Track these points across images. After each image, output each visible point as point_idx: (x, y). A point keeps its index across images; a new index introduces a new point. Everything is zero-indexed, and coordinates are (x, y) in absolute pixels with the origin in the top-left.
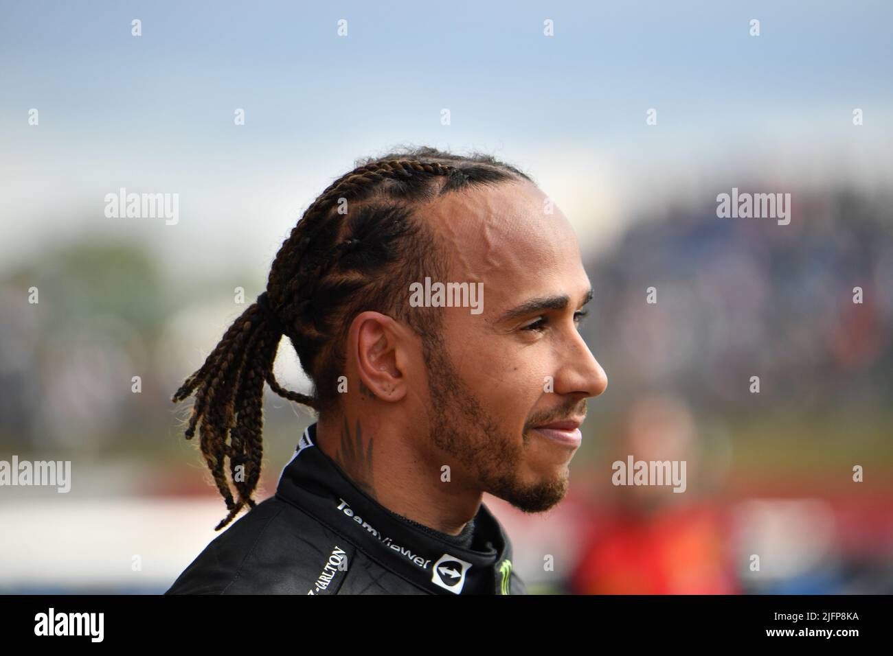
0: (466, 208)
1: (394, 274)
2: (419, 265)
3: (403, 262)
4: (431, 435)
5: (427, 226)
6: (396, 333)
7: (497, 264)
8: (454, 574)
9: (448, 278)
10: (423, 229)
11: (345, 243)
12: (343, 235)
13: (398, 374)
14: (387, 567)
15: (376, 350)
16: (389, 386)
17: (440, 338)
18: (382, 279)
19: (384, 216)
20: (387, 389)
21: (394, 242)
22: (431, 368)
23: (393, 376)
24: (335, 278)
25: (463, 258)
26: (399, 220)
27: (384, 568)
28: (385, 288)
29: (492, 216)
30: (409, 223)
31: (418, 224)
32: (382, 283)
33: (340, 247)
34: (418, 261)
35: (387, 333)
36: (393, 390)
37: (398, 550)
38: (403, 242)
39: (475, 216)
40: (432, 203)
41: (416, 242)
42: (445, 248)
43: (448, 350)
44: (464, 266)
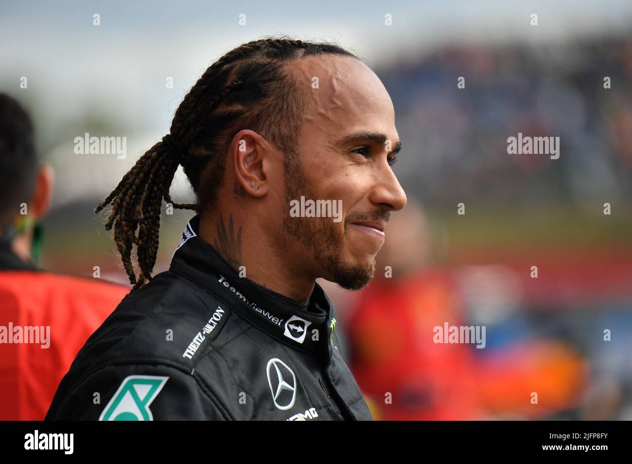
0: (320, 66)
1: (266, 105)
2: (284, 100)
3: (272, 98)
4: (284, 223)
5: (292, 75)
6: (264, 146)
7: (339, 103)
8: (300, 329)
9: (304, 111)
10: (289, 77)
11: (233, 84)
12: (231, 80)
13: (263, 177)
14: (253, 324)
15: (248, 159)
16: (256, 185)
17: (297, 152)
18: (257, 109)
19: (262, 68)
20: (254, 187)
21: (267, 84)
22: (288, 172)
23: (259, 178)
24: (223, 109)
25: (316, 97)
26: (272, 70)
27: (251, 324)
28: (258, 115)
29: (338, 73)
30: (280, 72)
31: (286, 73)
32: (256, 113)
33: (228, 87)
34: (284, 97)
35: (258, 148)
36: (258, 188)
37: (261, 312)
38: (274, 85)
39: (326, 71)
40: (296, 61)
41: (283, 84)
42: (304, 90)
43: (302, 160)
44: (316, 103)
